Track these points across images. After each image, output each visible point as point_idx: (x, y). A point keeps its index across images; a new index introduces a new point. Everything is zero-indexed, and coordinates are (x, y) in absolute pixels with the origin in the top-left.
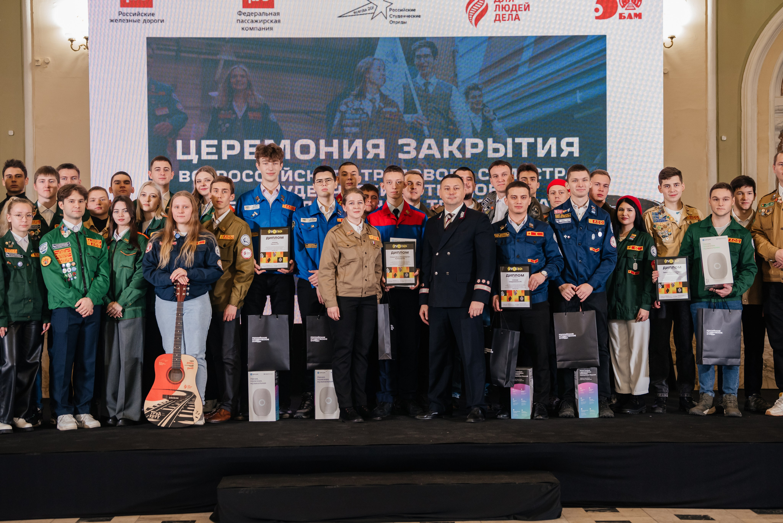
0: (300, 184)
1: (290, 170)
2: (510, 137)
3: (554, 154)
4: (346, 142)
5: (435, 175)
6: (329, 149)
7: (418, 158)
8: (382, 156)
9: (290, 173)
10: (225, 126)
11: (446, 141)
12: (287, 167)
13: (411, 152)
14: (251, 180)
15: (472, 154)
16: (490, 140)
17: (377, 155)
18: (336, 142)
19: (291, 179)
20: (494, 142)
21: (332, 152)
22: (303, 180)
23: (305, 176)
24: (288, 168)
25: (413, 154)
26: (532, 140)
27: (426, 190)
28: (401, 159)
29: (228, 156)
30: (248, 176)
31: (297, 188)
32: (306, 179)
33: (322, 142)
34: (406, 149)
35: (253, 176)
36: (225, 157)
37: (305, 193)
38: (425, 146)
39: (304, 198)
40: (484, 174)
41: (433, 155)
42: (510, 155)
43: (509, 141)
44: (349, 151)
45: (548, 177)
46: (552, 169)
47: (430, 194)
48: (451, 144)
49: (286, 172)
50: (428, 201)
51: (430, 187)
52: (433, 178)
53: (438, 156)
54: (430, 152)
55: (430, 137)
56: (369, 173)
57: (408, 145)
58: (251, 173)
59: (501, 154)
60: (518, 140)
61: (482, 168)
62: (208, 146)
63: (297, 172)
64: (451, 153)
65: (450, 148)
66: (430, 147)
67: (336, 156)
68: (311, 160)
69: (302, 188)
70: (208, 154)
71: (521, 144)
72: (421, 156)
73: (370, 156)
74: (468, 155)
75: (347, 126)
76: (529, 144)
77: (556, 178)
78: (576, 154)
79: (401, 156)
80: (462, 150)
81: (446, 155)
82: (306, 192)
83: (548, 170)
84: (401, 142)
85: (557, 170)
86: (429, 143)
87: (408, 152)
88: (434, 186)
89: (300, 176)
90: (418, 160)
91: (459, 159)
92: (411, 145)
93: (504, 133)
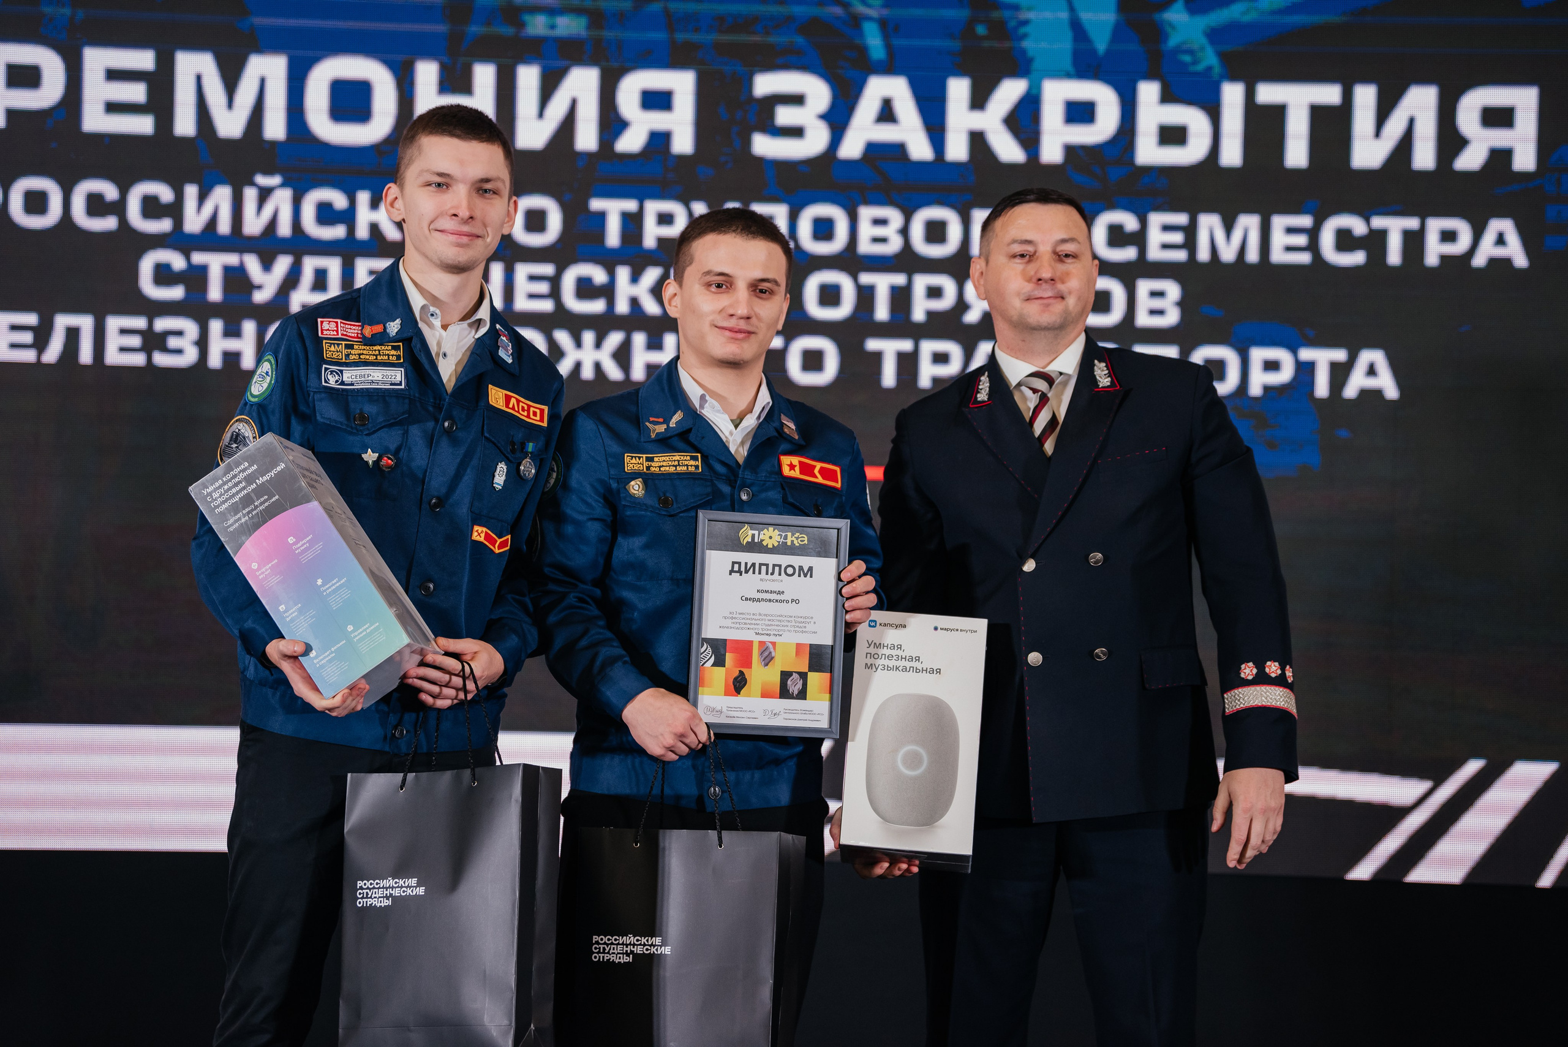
1: (283, 185)
2: (1233, 78)
3: (1424, 157)
4: (528, 77)
5: (905, 232)
7: (835, 157)
8: (683, 143)
9: (282, 199)
11: (958, 89)
12: (268, 172)
13: (809, 133)
14: (110, 223)
15: (1069, 149)
16: (1148, 92)
17: (660, 140)
18: (484, 74)
19: (284, 229)
20: (1167, 97)
22: (338, 232)
23: (348, 217)
24: (275, 180)
25: (815, 142)
26: (1330, 94)
27: (866, 295)
28: (761, 161)
29: (13, 114)
30: (96, 205)
31: (310, 264)
32: (351, 229)
33: (427, 71)
35: (118, 208)
38: (868, 106)
40: (1117, 236)
41: (899, 150)
42: (1232, 155)
43: (1232, 95)
44: (541, 115)
45: (1394, 256)
46: (1413, 223)
47: (882, 312)
48: (979, 101)
49: (264, 194)
50: (873, 345)
51: (883, 283)
52: (895, 245)
53: (920, 149)
54: (886, 134)
55: (888, 69)
56: (626, 217)
57: (798, 100)
58: (110, 191)
59: (1193, 152)
60: (1268, 93)
61: (1112, 206)
63: (313, 198)
64: (977, 140)
65: (978, 121)
66: (887, 114)
68: (376, 148)
69: (334, 265)
71: (1281, 109)
72: (851, 148)
74: (1051, 152)
76: (1318, 112)
77: (1432, 259)
78: (1525, 160)
79: (763, 145)
80: (1027, 130)
81: (957, 150)
83: (1395, 227)
84: (765, 84)
85: (1435, 226)
86: (886, 94)
87: (796, 132)
88: (900, 279)
89: (326, 215)
90: (836, 168)
91: (1013, 167)
92: (810, 101)
93: (1210, 59)
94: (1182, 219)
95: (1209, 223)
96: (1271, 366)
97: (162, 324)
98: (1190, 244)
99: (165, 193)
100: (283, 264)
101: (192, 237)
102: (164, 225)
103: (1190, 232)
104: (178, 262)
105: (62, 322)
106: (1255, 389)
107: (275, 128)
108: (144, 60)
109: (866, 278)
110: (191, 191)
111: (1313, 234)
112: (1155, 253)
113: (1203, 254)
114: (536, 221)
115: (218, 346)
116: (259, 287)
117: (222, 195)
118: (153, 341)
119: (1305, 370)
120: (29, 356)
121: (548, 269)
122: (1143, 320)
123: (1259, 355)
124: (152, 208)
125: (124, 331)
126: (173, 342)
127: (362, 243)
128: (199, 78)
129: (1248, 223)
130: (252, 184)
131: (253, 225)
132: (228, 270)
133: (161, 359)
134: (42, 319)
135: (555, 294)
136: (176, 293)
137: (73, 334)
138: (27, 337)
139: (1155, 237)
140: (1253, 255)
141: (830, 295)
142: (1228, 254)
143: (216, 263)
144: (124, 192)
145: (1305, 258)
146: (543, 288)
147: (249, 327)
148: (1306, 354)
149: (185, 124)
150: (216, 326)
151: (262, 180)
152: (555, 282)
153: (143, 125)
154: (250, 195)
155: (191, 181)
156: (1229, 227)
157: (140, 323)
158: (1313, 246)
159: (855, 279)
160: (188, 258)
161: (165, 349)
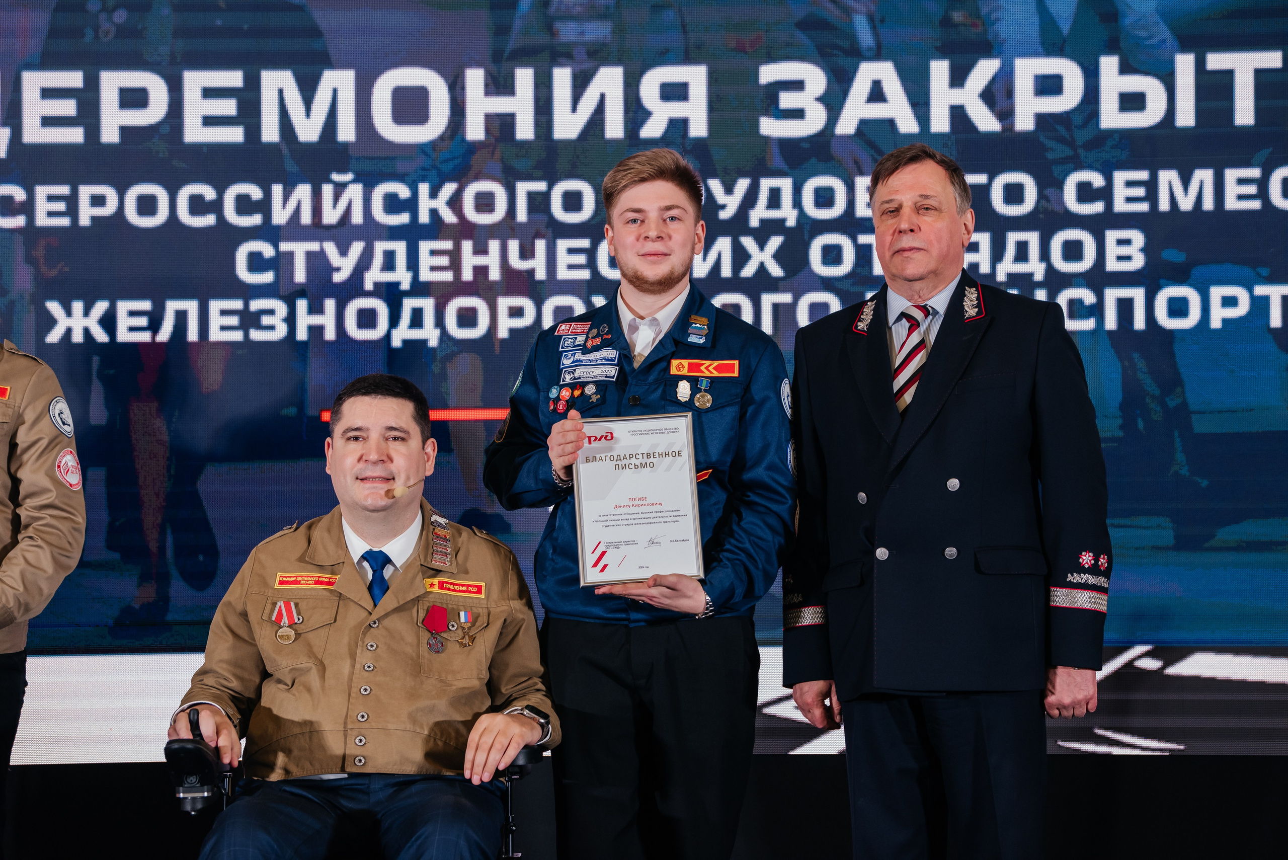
0: (394, 233)
1: (354, 181)
2: (1184, 49)
4: (562, 77)
6: (500, 105)
7: (833, 135)
8: (699, 129)
9: (355, 192)
10: (110, 19)
11: (939, 70)
12: (342, 170)
13: (808, 114)
14: (209, 220)
15: (1041, 119)
16: (1109, 64)
17: (678, 126)
18: (524, 77)
19: (357, 218)
21: (512, 116)
22: (404, 218)
23: (411, 205)
24: (349, 177)
25: (815, 121)
26: (1272, 59)
27: (864, 254)
28: (767, 139)
29: (125, 131)
30: (198, 205)
31: (380, 247)
32: (415, 216)
33: (475, 78)
34: (787, 100)
35: (216, 207)
36: (110, 135)
37: (409, 268)
38: (861, 86)
39: (405, 286)
40: (1085, 193)
41: (891, 123)
42: (1186, 117)
43: (1185, 64)
44: (574, 109)
48: (958, 79)
49: (340, 188)
53: (908, 124)
54: (877, 111)
55: (878, 55)
57: (797, 85)
58: (209, 193)
59: (1151, 116)
60: (1216, 61)
62: (48, 93)
63: (381, 190)
64: (958, 114)
65: (958, 97)
66: (877, 94)
67: (525, 130)
68: (433, 144)
69: (400, 248)
70: (48, 121)
71: (1228, 75)
72: (846, 126)
73: (653, 129)
74: (1024, 122)
75: (568, 17)
76: (1260, 74)
79: (770, 127)
80: (1001, 103)
81: (940, 123)
82: (413, 264)
84: (769, 73)
86: (876, 77)
87: (798, 114)
89: (393, 204)
90: (834, 143)
91: (990, 135)
92: (808, 86)
93: (1164, 32)
94: (1143, 175)
95: (1168, 177)
96: (1229, 302)
97: (256, 305)
98: (1152, 195)
99: (255, 193)
100: (357, 248)
101: (279, 228)
102: (256, 220)
103: (1151, 186)
104: (267, 250)
105: (172, 306)
106: (1216, 323)
107: (346, 132)
108: (234, 78)
109: (863, 239)
110: (277, 190)
111: (1263, 184)
112: (1120, 206)
113: (1164, 205)
114: (573, 201)
115: (304, 321)
116: (338, 269)
117: (303, 192)
118: (250, 320)
119: (1260, 305)
120: (145, 337)
121: (585, 243)
122: (1112, 265)
123: (1217, 293)
124: (244, 205)
125: (224, 313)
126: (266, 320)
127: (424, 226)
128: (281, 92)
129: (1204, 176)
130: (330, 181)
131: (331, 216)
132: (309, 255)
133: (256, 335)
134: (154, 304)
135: (592, 264)
136: (267, 277)
137: (181, 317)
138: (143, 321)
139: (1120, 192)
140: (1208, 204)
141: (832, 255)
142: (1186, 204)
143: (300, 250)
144: (221, 192)
145: (1256, 205)
146: (581, 259)
147: (330, 305)
148: (1260, 290)
149: (270, 133)
150: (302, 305)
151: (336, 177)
152: (591, 253)
153: (235, 135)
154: (327, 190)
155: (277, 182)
156: (1186, 182)
157: (237, 304)
158: (1263, 193)
159: (854, 240)
160: (276, 247)
161: (260, 327)
